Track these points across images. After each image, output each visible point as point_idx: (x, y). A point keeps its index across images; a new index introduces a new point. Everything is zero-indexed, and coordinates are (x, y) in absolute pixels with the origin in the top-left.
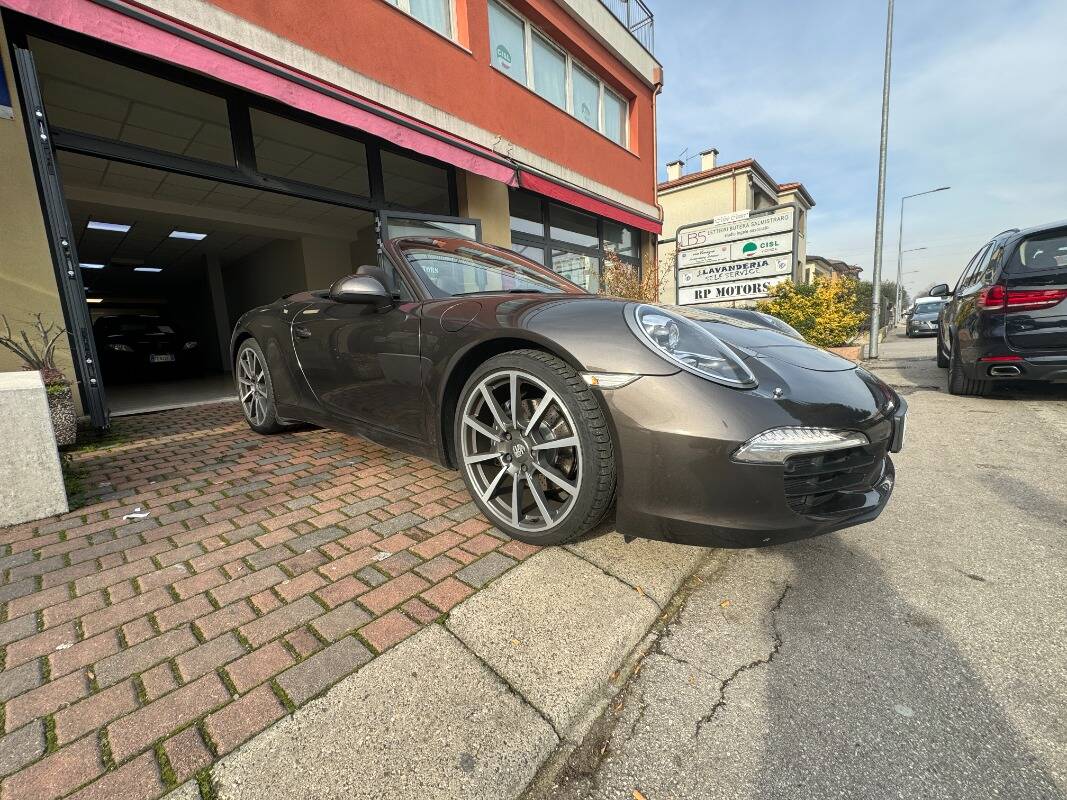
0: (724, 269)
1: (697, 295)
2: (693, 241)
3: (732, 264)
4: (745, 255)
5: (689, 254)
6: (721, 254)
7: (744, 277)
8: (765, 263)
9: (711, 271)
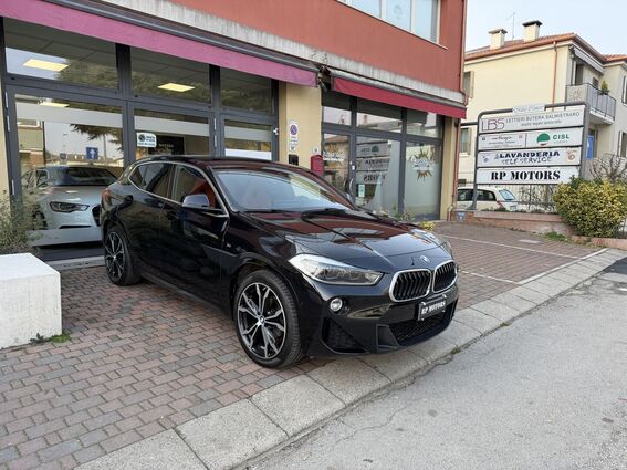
0: (519, 155)
1: (494, 176)
2: (492, 127)
3: (527, 151)
4: (539, 145)
5: (489, 138)
6: (517, 141)
7: (536, 164)
8: (556, 153)
9: (507, 155)
